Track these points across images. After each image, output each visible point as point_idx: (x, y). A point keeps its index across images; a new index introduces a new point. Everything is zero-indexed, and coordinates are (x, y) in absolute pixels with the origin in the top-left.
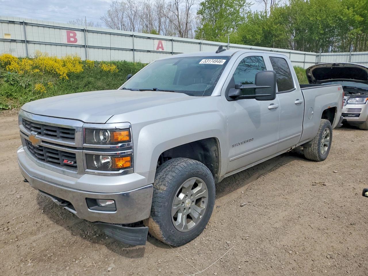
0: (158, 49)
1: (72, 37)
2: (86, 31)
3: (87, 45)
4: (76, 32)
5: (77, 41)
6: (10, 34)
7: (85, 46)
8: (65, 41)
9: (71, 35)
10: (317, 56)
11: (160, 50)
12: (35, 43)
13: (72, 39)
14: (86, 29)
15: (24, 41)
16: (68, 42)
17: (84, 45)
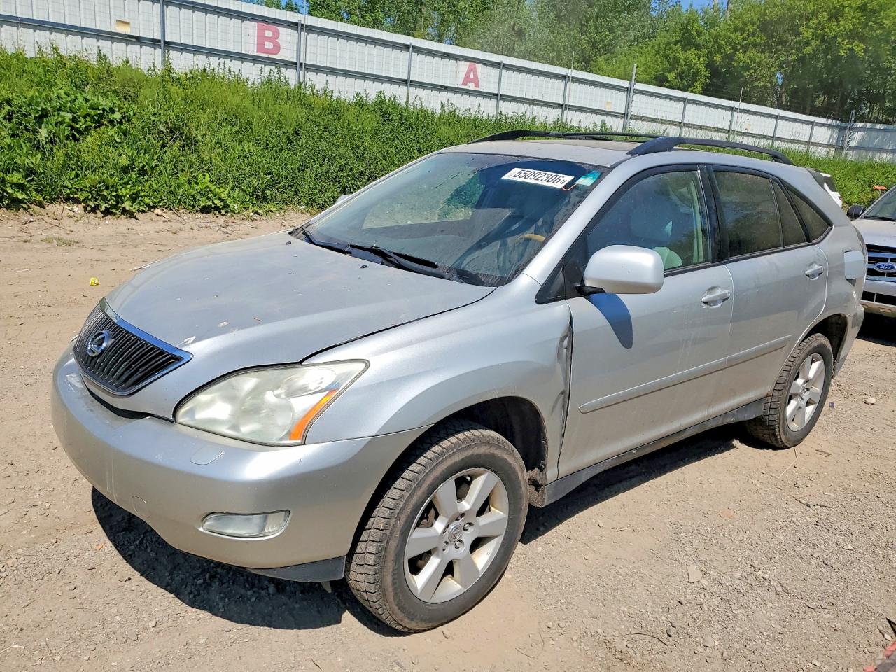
0: (464, 84)
1: (269, 39)
2: (302, 29)
3: (301, 61)
4: (281, 29)
5: (279, 51)
6: (127, 21)
7: (296, 63)
8: (252, 50)
9: (268, 34)
10: (843, 129)
11: (471, 86)
12: (183, 48)
13: (269, 45)
14: (302, 22)
15: (159, 41)
16: (258, 52)
17: (295, 61)
